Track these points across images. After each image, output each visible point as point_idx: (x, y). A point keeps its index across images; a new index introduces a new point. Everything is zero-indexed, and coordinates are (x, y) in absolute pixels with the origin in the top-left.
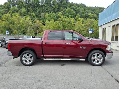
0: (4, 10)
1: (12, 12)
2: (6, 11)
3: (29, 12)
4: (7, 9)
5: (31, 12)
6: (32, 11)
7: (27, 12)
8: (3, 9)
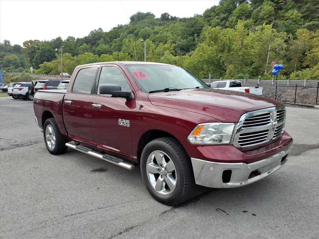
0: (218, 19)
1: (235, 18)
2: (222, 20)
3: (281, 9)
4: (225, 15)
5: (287, 10)
6: (291, 6)
7: (276, 13)
8: (217, 17)
